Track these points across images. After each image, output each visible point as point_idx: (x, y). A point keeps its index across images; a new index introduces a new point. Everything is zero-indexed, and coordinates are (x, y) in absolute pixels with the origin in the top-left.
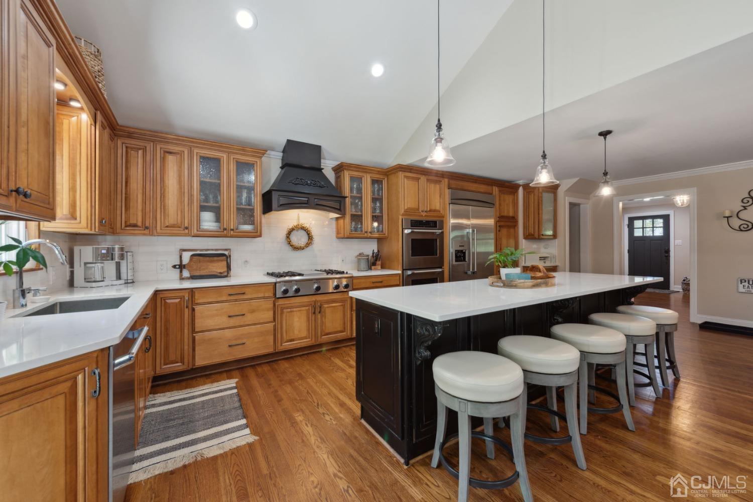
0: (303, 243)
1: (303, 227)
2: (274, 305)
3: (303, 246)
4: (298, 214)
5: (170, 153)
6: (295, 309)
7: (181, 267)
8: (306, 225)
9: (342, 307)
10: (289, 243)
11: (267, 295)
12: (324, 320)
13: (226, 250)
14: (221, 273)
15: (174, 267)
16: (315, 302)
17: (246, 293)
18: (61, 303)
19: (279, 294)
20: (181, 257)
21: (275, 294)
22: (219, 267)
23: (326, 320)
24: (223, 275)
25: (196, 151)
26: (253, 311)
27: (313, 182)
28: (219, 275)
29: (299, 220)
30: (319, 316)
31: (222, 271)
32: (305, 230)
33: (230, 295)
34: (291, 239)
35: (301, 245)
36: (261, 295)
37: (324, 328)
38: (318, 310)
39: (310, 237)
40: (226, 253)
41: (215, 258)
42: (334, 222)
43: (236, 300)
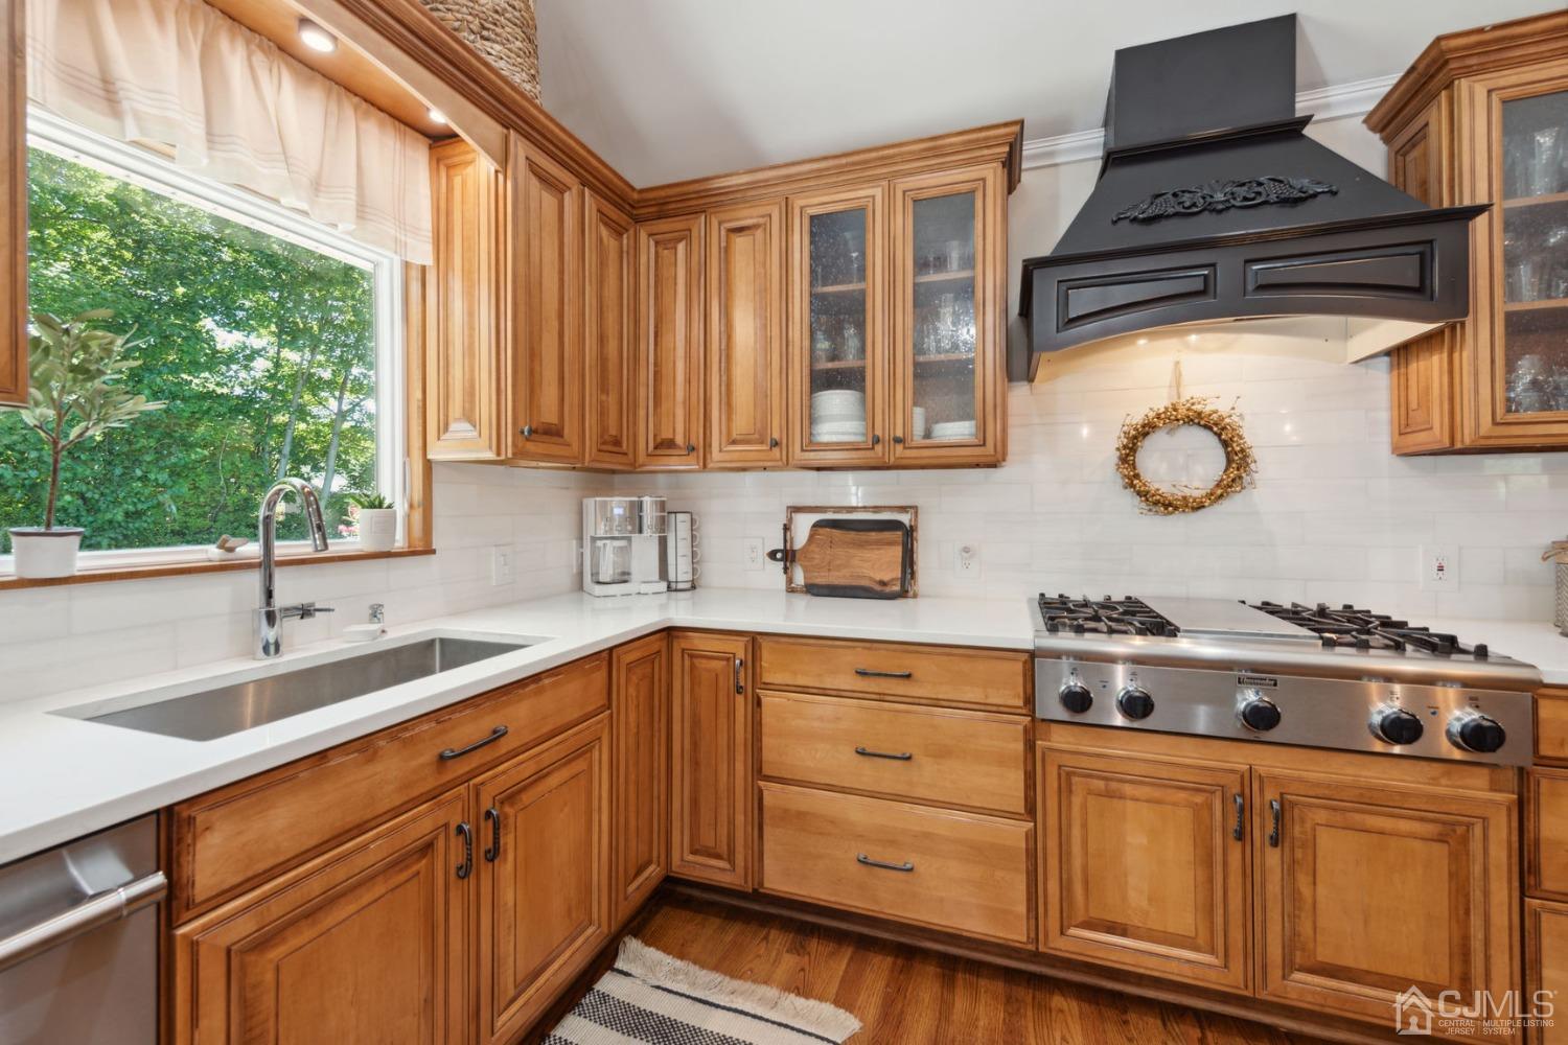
0: (1196, 484)
1: (1199, 414)
2: (1030, 746)
3: (1197, 494)
4: (1177, 363)
5: (740, 230)
6: (1128, 789)
7: (787, 556)
8: (1217, 403)
9: (1441, 850)
10: (1131, 479)
11: (996, 698)
12: (1305, 890)
13: (903, 509)
14: (883, 583)
15: (772, 555)
16: (1249, 777)
17: (917, 674)
18: (443, 641)
19: (1051, 706)
20: (786, 528)
21: (1030, 700)
22: (881, 563)
23: (1321, 890)
24: (887, 589)
25: (798, 203)
26: (942, 753)
27: (1242, 192)
28: (878, 588)
29: (1178, 385)
30: (1273, 858)
31: (886, 578)
32: (1207, 427)
33: (862, 674)
34: (1140, 470)
35: (1187, 492)
36: (972, 694)
37: (1306, 928)
38: (1263, 825)
39: (1237, 459)
40: (905, 518)
41: (873, 535)
42: (1381, 377)
43: (881, 697)
